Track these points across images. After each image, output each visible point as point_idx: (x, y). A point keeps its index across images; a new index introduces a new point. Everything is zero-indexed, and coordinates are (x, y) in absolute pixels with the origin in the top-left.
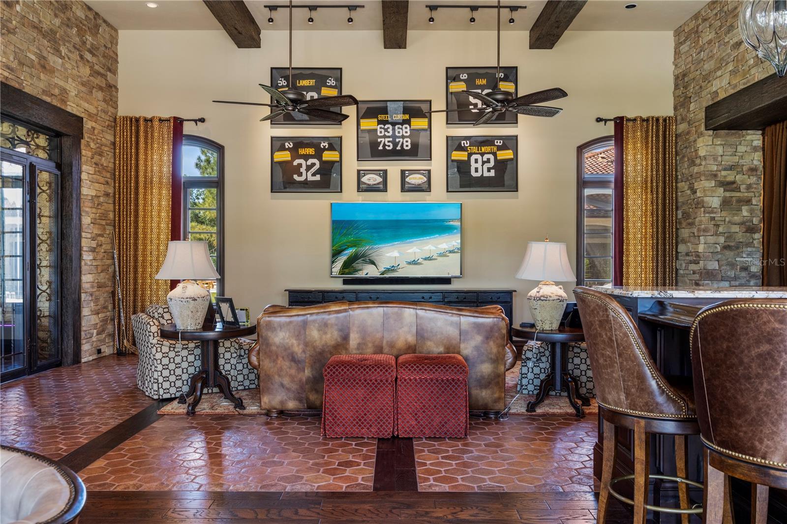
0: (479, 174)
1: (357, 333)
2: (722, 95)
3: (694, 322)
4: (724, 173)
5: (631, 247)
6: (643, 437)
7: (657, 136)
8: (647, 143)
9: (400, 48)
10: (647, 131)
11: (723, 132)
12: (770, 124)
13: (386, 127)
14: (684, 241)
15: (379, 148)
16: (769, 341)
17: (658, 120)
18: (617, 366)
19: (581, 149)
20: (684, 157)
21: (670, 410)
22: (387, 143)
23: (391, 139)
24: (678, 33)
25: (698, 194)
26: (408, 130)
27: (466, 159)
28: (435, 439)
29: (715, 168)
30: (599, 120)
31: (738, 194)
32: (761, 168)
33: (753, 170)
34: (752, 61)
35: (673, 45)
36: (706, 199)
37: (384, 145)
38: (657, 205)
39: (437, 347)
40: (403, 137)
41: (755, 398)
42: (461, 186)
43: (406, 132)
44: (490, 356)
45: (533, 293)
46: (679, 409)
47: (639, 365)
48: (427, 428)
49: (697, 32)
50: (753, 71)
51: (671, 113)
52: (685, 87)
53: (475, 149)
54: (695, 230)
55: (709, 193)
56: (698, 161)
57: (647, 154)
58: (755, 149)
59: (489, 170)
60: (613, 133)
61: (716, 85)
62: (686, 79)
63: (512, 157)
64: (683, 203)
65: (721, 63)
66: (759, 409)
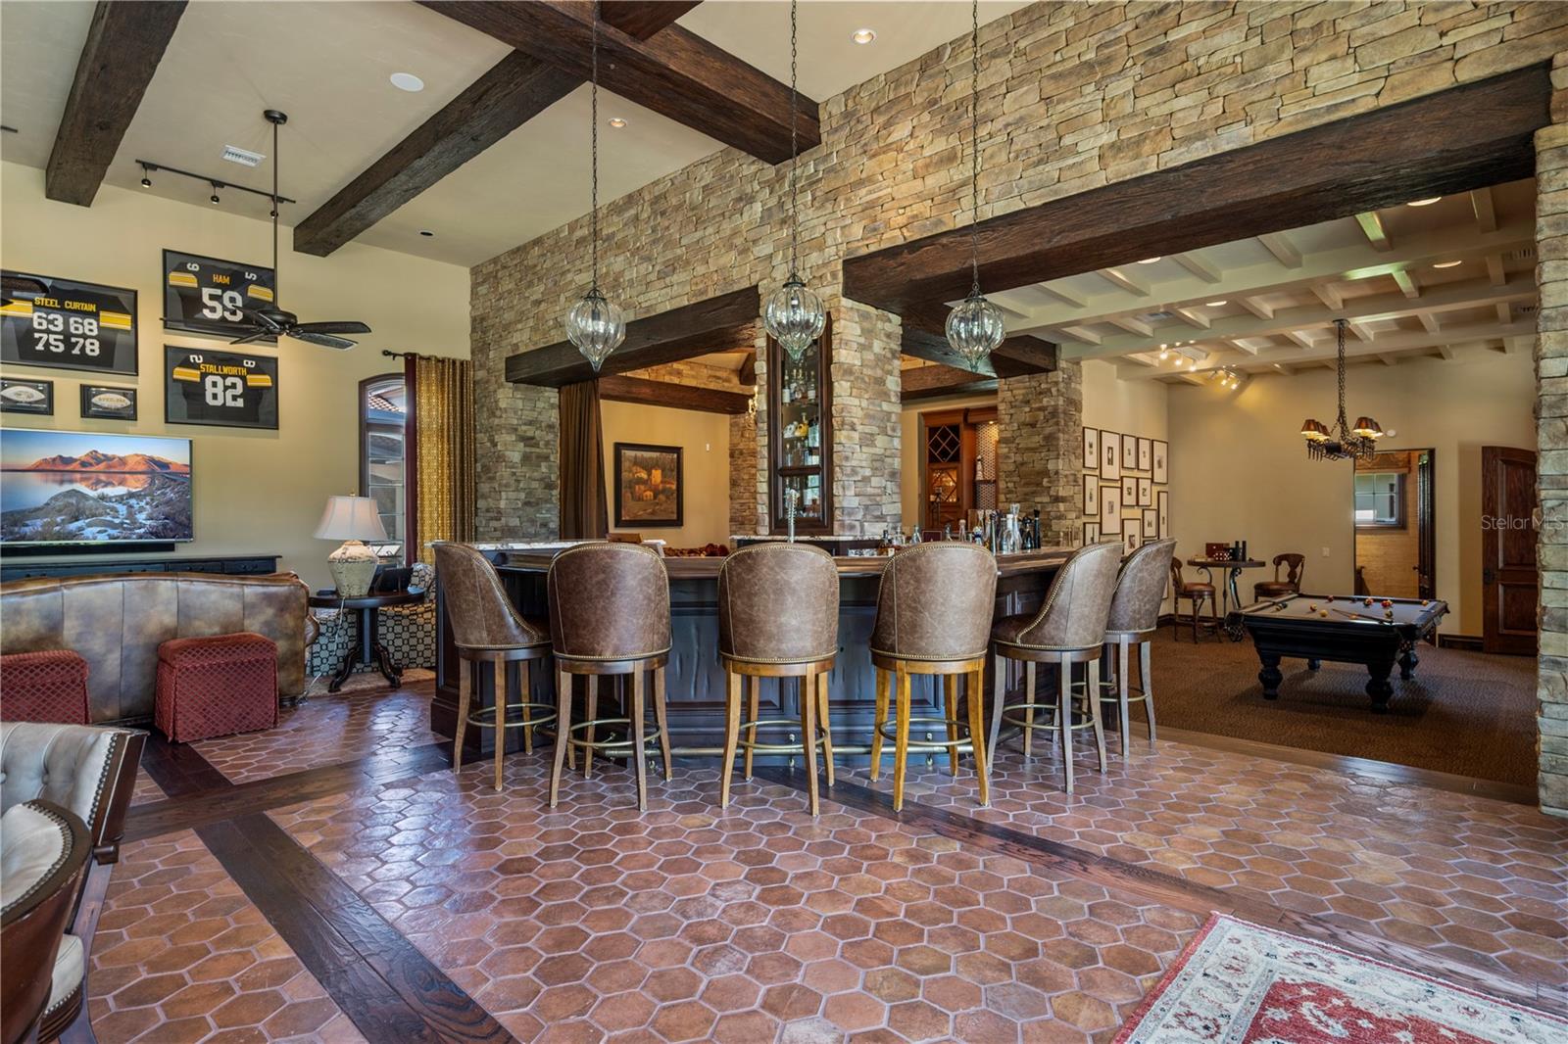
0: (219, 402)
1: (77, 619)
2: (522, 350)
3: (548, 568)
4: (524, 428)
5: (426, 503)
6: (503, 666)
7: (454, 381)
8: (443, 386)
9: (78, 204)
10: (443, 374)
11: (522, 386)
12: (565, 384)
13: (51, 317)
14: (484, 497)
15: (37, 348)
16: (604, 572)
17: (454, 362)
18: (479, 609)
19: (363, 385)
20: (482, 406)
21: (523, 640)
22: (52, 341)
23: (61, 337)
24: (475, 271)
25: (499, 447)
26: (94, 327)
27: (198, 380)
28: (225, 736)
29: (515, 422)
30: (386, 353)
31: (538, 450)
32: (558, 426)
33: (551, 427)
34: (551, 323)
35: (469, 283)
36: (507, 453)
37: (47, 344)
38: (455, 457)
39: (210, 627)
40: (85, 337)
41: (595, 613)
42: (190, 417)
43: (91, 330)
44: (285, 631)
45: (337, 553)
46: (532, 638)
47: (499, 605)
48: (221, 724)
49: (496, 277)
50: (553, 332)
51: (468, 357)
52: (484, 333)
53: (212, 368)
54: (496, 486)
55: (510, 448)
56: (498, 413)
57: (443, 398)
58: (552, 406)
59: (235, 398)
60: (403, 371)
61: (516, 338)
62: (485, 324)
63: (270, 384)
64: (483, 456)
65: (521, 317)
66: (597, 621)
